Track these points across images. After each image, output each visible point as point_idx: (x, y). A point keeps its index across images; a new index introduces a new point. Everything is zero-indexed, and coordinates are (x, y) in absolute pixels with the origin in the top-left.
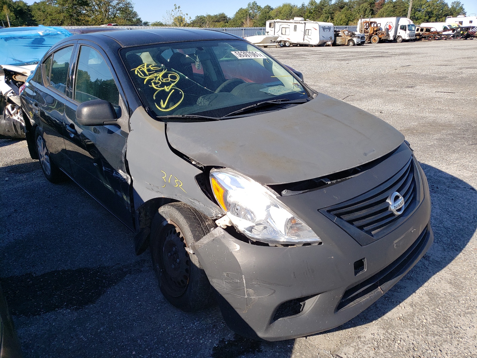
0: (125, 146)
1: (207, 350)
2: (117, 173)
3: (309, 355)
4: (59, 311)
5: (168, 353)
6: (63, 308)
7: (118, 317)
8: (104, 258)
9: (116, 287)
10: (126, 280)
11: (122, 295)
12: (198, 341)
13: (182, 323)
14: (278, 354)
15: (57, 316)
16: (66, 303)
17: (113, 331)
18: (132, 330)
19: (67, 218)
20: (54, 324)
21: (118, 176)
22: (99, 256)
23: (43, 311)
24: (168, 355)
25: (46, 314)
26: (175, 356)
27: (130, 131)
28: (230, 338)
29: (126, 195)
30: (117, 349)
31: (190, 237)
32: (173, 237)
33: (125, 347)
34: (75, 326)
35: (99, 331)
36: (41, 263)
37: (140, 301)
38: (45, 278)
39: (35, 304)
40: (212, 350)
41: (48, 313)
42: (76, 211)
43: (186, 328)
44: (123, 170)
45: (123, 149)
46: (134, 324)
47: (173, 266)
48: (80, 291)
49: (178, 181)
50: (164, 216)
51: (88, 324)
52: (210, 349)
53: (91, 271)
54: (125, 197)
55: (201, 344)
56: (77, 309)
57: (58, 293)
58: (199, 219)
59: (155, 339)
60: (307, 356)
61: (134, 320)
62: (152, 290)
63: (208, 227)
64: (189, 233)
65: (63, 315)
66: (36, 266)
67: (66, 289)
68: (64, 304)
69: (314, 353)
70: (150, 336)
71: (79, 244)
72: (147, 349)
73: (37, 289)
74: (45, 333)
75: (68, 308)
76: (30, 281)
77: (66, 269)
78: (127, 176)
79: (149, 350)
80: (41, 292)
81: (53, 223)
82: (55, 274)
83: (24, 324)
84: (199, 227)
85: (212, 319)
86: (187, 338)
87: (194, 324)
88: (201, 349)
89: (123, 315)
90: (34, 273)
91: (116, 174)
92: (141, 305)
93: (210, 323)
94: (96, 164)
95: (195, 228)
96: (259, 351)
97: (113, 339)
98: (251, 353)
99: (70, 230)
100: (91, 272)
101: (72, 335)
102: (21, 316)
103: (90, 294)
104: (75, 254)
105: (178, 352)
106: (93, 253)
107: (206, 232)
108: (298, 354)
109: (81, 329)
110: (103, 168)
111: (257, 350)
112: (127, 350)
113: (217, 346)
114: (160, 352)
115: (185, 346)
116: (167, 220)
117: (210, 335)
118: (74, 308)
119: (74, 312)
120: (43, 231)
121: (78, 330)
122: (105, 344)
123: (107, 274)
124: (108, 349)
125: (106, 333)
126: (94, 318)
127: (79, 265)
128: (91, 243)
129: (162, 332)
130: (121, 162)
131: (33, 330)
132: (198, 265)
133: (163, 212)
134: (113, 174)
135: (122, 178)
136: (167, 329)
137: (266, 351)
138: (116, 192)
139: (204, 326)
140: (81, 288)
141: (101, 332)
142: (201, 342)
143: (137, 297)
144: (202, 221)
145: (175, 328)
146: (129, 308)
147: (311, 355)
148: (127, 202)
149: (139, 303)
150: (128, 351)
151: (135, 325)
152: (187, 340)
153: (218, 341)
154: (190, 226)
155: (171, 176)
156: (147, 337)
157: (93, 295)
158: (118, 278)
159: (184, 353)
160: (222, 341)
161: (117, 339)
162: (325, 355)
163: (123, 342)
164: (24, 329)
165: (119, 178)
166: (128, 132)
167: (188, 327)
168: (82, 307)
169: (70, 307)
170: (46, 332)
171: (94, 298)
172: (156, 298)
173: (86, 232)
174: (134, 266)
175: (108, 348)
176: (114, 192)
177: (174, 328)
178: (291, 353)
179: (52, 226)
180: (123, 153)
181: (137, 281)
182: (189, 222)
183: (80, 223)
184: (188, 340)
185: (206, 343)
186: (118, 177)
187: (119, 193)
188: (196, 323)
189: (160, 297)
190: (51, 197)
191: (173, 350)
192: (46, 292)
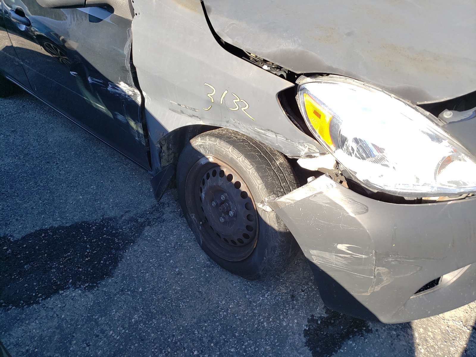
0: (128, 44)
1: (297, 336)
2: (115, 87)
3: (436, 331)
4: (65, 293)
5: (244, 347)
6: (69, 288)
7: (154, 295)
8: (105, 204)
9: (136, 248)
10: (146, 236)
11: (149, 260)
12: (279, 323)
13: (247, 296)
14: (395, 333)
15: (64, 303)
16: (71, 280)
17: (154, 320)
18: (180, 315)
19: (34, 147)
20: (63, 316)
21: (117, 91)
22: (97, 201)
23: (41, 297)
24: (245, 352)
25: (47, 300)
26: (255, 351)
27: (133, 16)
28: (321, 314)
29: (134, 120)
30: (169, 349)
31: (260, 186)
32: (221, 182)
33: (178, 343)
34: (97, 317)
35: (133, 320)
36: (17, 220)
37: (176, 267)
38: (30, 243)
39: (27, 287)
40: (303, 335)
41: (49, 299)
42: (44, 136)
43: (255, 304)
44: (129, 83)
45: (125, 48)
46: (181, 305)
47: (222, 220)
48: (87, 259)
49: (238, 100)
50: (202, 151)
51: (114, 310)
52: (300, 335)
53: (93, 226)
54: (132, 124)
55: (285, 328)
56: (90, 288)
57: (56, 265)
58: (266, 156)
59: (218, 325)
60: (435, 333)
61: (178, 299)
62: (189, 248)
63: (281, 168)
64: (257, 181)
65: (73, 299)
66: (9, 224)
67: (65, 258)
68: (69, 281)
69: (443, 327)
70: (209, 321)
71: (62, 185)
72: (212, 345)
73: (22, 261)
74: (54, 332)
75: (77, 288)
76: (7, 250)
77: (56, 226)
78: (134, 91)
79: (216, 344)
80: (29, 264)
81: (17, 156)
82: (43, 235)
83: (18, 320)
84: (270, 170)
85: (286, 286)
86: (262, 320)
87: (263, 296)
88: (288, 336)
89: (160, 292)
90: (11, 236)
91: (113, 88)
92: (179, 273)
93: (286, 293)
94: (75, 73)
95: (266, 172)
96: (369, 331)
97: (159, 333)
98: (359, 335)
99: (44, 165)
100: (94, 228)
101: (95, 332)
102: (10, 307)
103: (102, 262)
104: (62, 201)
105: (258, 344)
106: (87, 198)
107: (279, 175)
108: (422, 330)
109: (105, 321)
110: (89, 79)
111: (364, 328)
112: (184, 349)
113: (307, 329)
114: (232, 347)
115: (264, 333)
116: (208, 157)
117: (293, 312)
118: (86, 287)
119: (86, 293)
120: (5, 170)
121: (102, 322)
122: (150, 343)
123: (118, 229)
124: (156, 350)
125: (145, 323)
126: (120, 301)
127: (72, 218)
128: (81, 183)
129: (225, 313)
130: (124, 68)
131: (34, 330)
132: (275, 226)
133: (200, 146)
134: (108, 89)
135: (125, 95)
136: (230, 308)
137: (377, 330)
138: (114, 115)
139: (279, 298)
140: (86, 253)
141: (136, 322)
142: (285, 324)
143: (171, 261)
144: (271, 160)
145: (240, 306)
146: (165, 280)
147: (439, 330)
148: (137, 131)
149: (177, 270)
150: (186, 350)
151: (183, 306)
152: (262, 323)
153: (307, 320)
154: (258, 169)
155: (226, 92)
156: (206, 324)
157: (108, 263)
158: (135, 234)
159: (267, 344)
160: (312, 320)
161: (164, 332)
162: (457, 328)
163: (174, 336)
164: (20, 328)
165: (120, 94)
166: (130, 18)
167: (258, 302)
168: (97, 284)
169: (80, 286)
170: (55, 330)
171: (110, 268)
172: (198, 260)
173: (68, 167)
174: (152, 213)
175: (156, 348)
176: (111, 115)
177: (238, 305)
178: (410, 329)
179: (16, 160)
180: (125, 55)
181: (163, 236)
182: (254, 164)
183: (55, 154)
184: (265, 323)
185: (291, 325)
186: (117, 93)
187: (120, 117)
188: (266, 295)
189: (202, 257)
190: (3, 118)
191: (249, 342)
192: (36, 264)
